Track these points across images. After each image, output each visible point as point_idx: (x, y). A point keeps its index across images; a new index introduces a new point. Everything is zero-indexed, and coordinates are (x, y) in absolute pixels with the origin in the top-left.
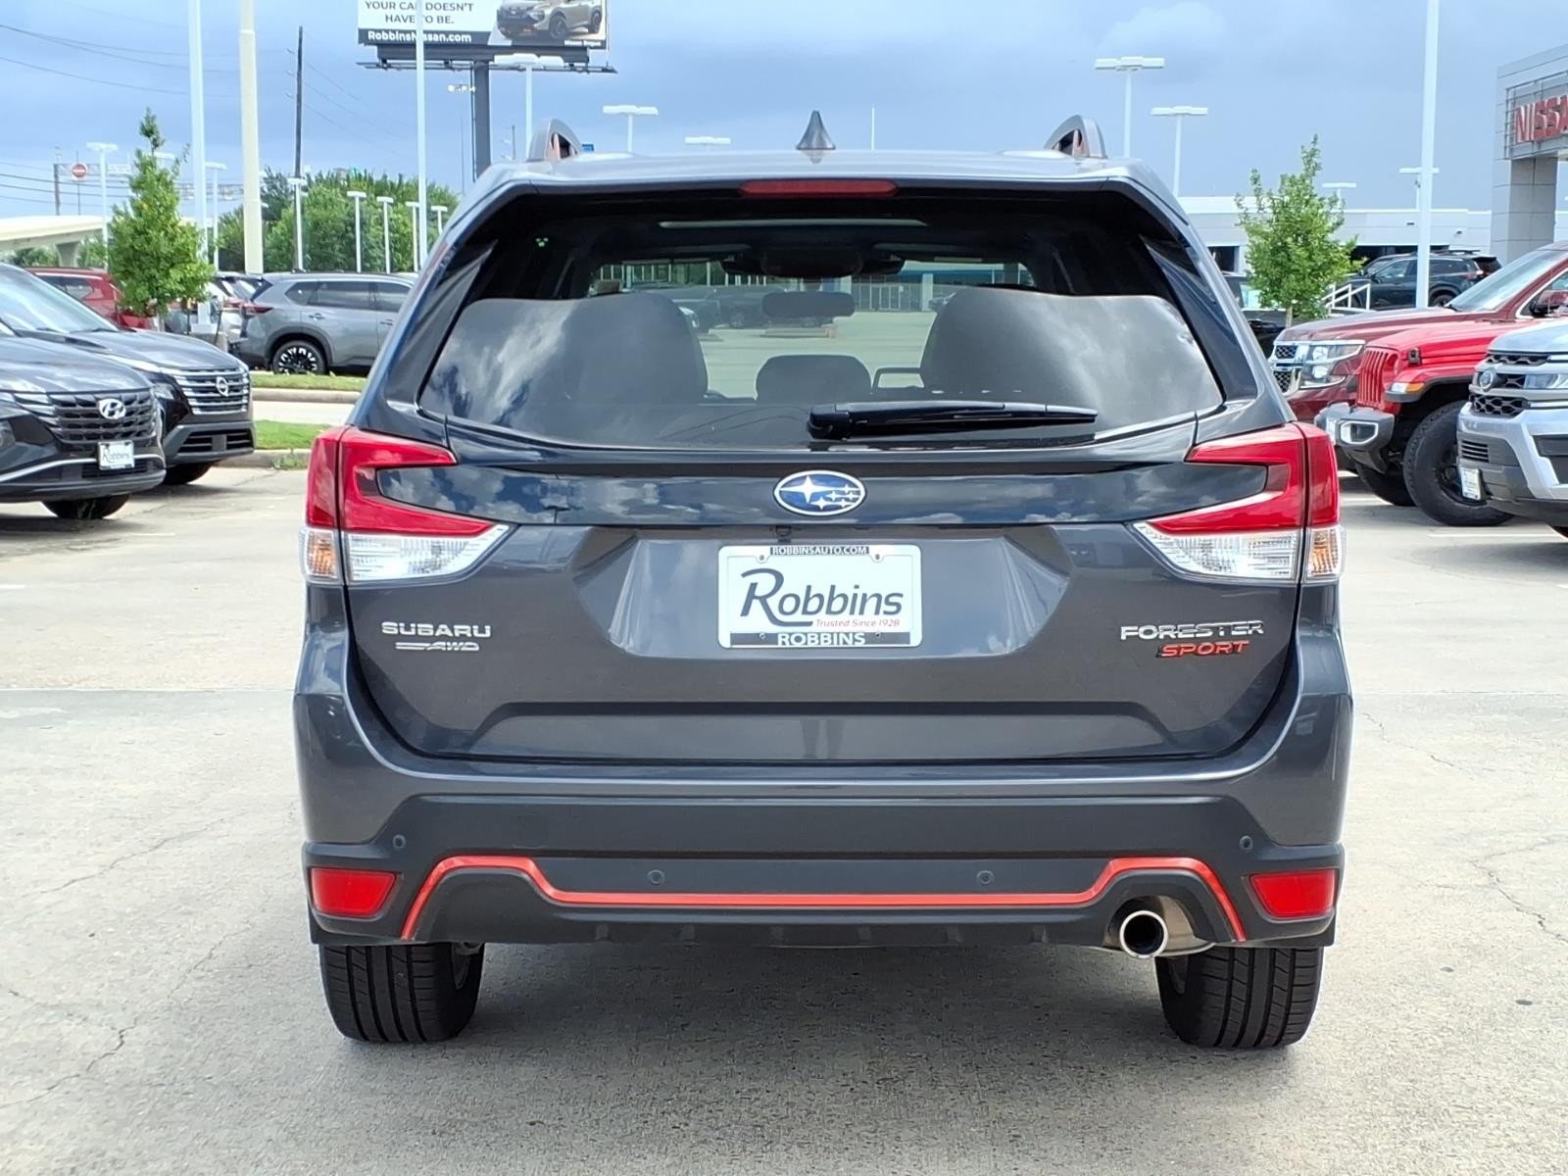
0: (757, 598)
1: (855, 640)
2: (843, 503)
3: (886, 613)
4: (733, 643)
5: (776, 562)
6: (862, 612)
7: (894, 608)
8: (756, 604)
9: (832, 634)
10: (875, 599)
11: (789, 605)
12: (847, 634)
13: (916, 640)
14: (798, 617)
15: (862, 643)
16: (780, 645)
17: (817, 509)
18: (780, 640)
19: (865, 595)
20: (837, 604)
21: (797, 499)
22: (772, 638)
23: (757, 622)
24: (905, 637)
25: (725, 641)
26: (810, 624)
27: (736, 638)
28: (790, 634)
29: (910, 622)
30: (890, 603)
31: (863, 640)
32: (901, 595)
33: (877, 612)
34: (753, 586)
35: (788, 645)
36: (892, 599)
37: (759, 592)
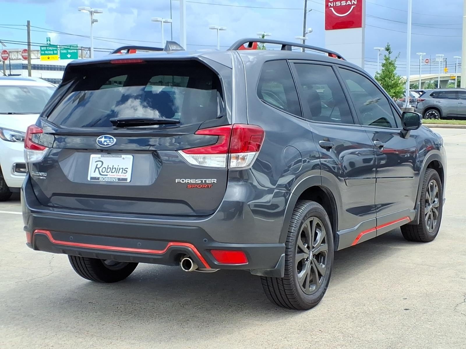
0: (98, 168)
1: (116, 180)
2: (110, 144)
3: (124, 173)
4: (91, 179)
5: (102, 159)
6: (118, 173)
7: (125, 172)
8: (97, 169)
9: (111, 178)
10: (122, 169)
11: (104, 169)
12: (114, 178)
13: (129, 180)
14: (105, 173)
15: (117, 181)
16: (100, 180)
17: (104, 145)
18: (100, 179)
19: (120, 168)
20: (114, 170)
21: (100, 143)
22: (98, 178)
23: (97, 175)
24: (126, 179)
25: (89, 179)
26: (107, 175)
27: (92, 178)
28: (102, 178)
29: (128, 176)
30: (125, 170)
31: (117, 180)
32: (127, 168)
33: (122, 173)
34: (97, 165)
35: (102, 181)
36: (126, 170)
37: (98, 167)
